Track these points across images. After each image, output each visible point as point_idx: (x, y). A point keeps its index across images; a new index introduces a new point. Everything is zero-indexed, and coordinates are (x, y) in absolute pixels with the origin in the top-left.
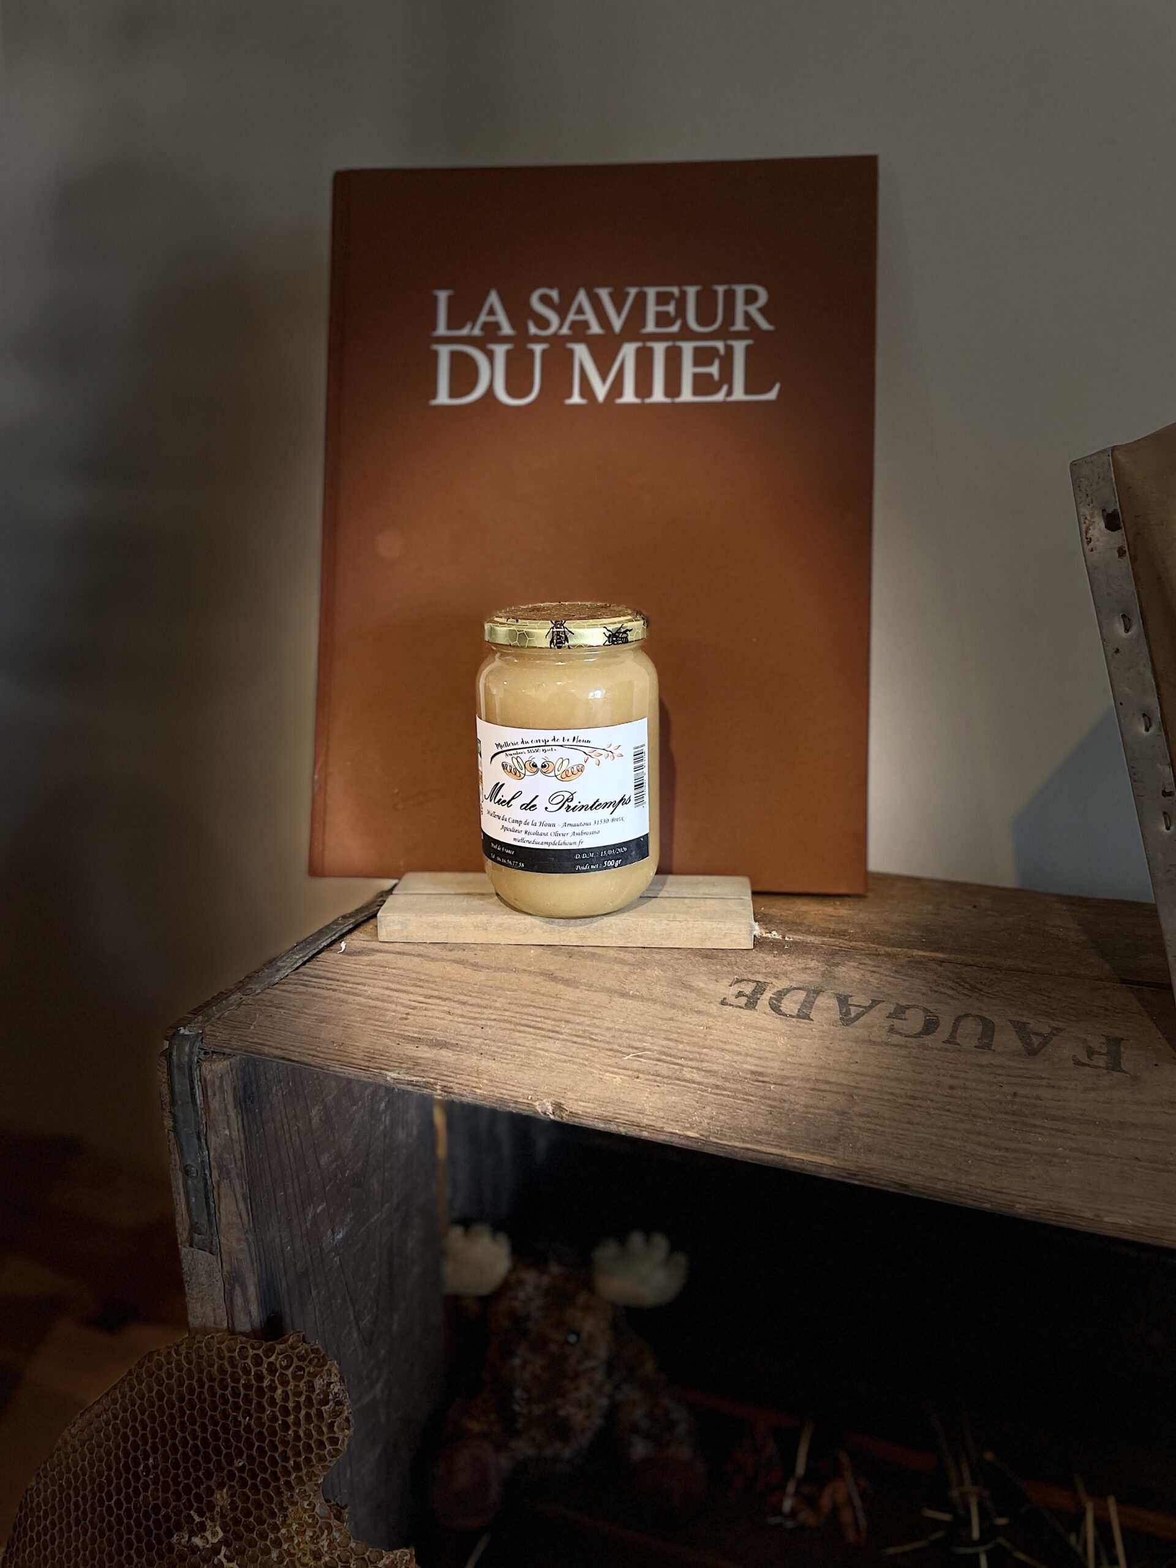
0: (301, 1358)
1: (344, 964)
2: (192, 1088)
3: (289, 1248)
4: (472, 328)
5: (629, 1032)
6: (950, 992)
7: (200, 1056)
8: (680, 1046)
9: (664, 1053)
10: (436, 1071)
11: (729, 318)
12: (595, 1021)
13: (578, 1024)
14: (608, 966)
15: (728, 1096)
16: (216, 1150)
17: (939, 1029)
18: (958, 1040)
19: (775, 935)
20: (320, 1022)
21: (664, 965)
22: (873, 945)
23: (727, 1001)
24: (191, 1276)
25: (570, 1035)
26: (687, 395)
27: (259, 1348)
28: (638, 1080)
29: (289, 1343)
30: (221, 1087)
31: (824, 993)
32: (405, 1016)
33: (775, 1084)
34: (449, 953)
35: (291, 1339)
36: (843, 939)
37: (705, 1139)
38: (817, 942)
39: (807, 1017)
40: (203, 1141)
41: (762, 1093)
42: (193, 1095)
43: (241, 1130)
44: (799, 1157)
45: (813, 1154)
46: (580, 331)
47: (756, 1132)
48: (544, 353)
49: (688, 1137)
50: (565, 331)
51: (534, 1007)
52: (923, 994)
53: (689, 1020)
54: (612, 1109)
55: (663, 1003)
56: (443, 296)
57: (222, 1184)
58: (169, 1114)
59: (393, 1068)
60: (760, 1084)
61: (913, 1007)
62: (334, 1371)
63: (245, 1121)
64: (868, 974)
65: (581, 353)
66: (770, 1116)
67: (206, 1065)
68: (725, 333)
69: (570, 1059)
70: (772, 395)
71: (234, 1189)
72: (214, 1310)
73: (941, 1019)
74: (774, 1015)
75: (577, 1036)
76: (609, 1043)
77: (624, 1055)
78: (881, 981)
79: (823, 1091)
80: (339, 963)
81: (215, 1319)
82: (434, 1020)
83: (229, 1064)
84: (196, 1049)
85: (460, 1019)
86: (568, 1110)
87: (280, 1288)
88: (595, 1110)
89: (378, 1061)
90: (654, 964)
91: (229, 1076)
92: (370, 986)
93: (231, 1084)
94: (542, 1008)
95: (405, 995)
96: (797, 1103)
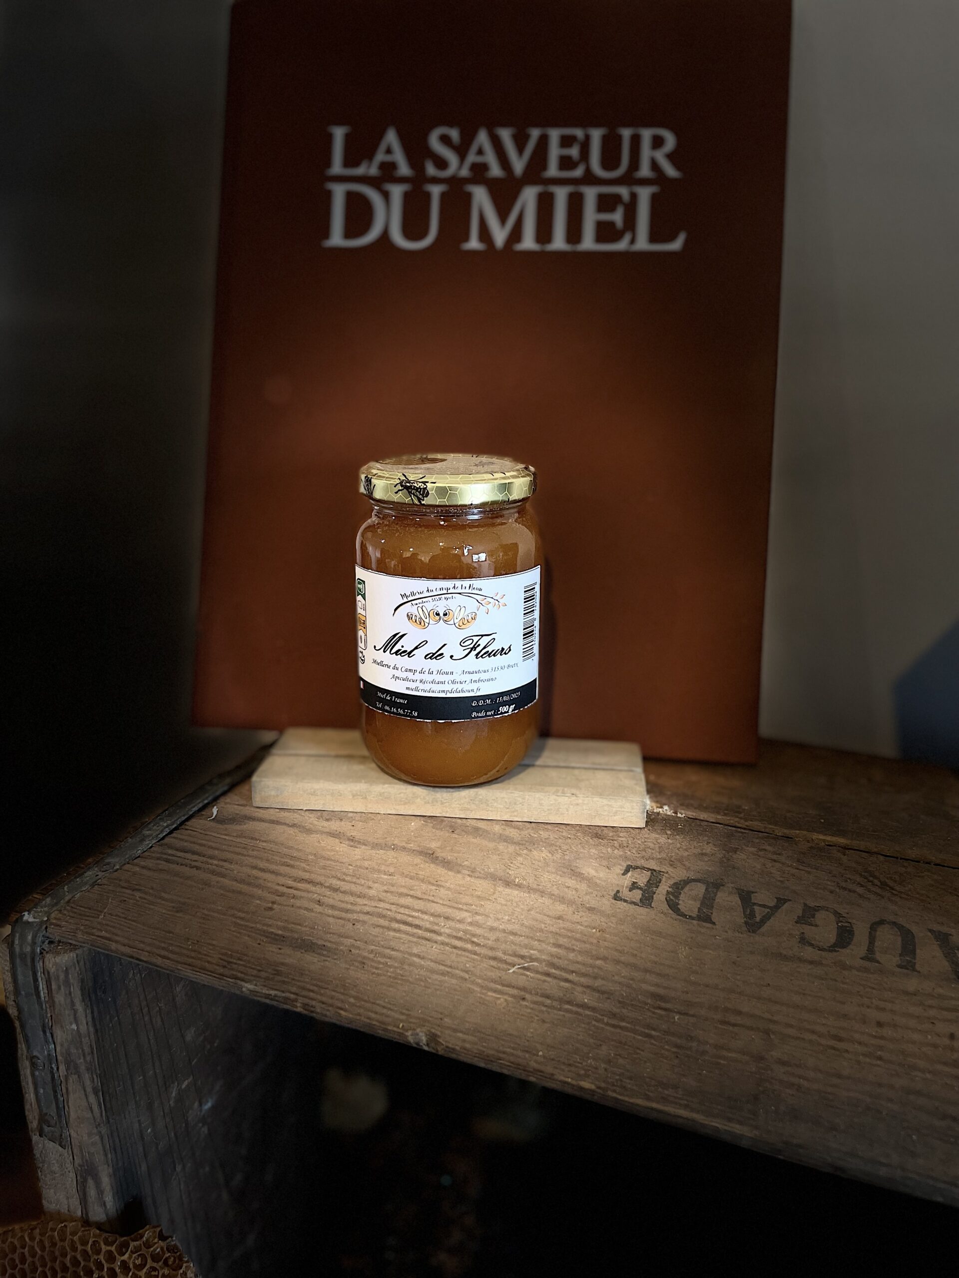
0: (156, 1258)
1: (215, 835)
2: (36, 980)
4: (369, 167)
5: (515, 934)
6: (860, 890)
7: (44, 947)
8: (571, 956)
9: (553, 966)
10: (298, 983)
11: (635, 163)
12: (478, 918)
13: (460, 921)
14: (491, 845)
15: (626, 1029)
16: (62, 1045)
17: (855, 940)
18: (878, 956)
19: (667, 810)
20: (177, 912)
21: (552, 845)
22: (770, 826)
23: (620, 895)
24: (43, 1162)
25: (449, 936)
26: (588, 243)
27: (111, 1244)
28: (525, 1003)
29: (144, 1239)
30: (67, 979)
31: (725, 888)
32: (270, 905)
33: (679, 1013)
34: (325, 824)
35: (146, 1236)
36: (737, 817)
37: (601, 1091)
38: (710, 820)
39: (708, 919)
40: (48, 1034)
41: (664, 1026)
42: (37, 988)
43: (90, 1023)
45: (730, 1120)
46: (479, 172)
47: (661, 1083)
48: (443, 196)
49: (581, 1089)
50: (465, 172)
51: (412, 896)
52: (831, 892)
53: (580, 921)
55: (551, 895)
56: (339, 134)
57: (71, 1081)
58: (13, 1003)
59: (249, 978)
60: (663, 1013)
61: (823, 909)
62: (190, 1274)
63: (96, 1014)
64: (769, 863)
65: (480, 196)
66: (677, 1061)
67: (49, 957)
68: (629, 179)
69: (449, 970)
70: (676, 245)
71: (83, 1084)
72: (68, 1198)
73: (854, 926)
74: (673, 916)
75: (460, 939)
76: (492, 949)
77: (509, 967)
78: (784, 873)
79: (734, 1025)
80: (208, 833)
81: (69, 1207)
82: (302, 912)
83: (75, 956)
84: (39, 939)
85: (330, 912)
86: (444, 1043)
87: (139, 1173)
88: (476, 1047)
89: (235, 966)
90: (541, 843)
91: (75, 968)
92: (237, 863)
93: (78, 977)
94: (420, 899)
95: (274, 877)
96: (706, 1042)
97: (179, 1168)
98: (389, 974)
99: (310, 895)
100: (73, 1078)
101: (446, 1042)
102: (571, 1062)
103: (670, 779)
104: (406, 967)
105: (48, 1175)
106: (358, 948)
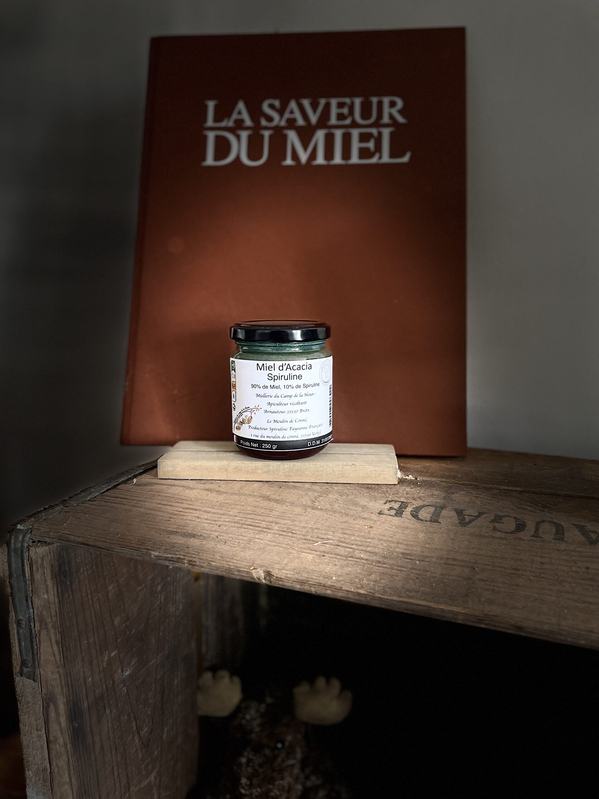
1: (134, 491)
2: (23, 565)
3: (90, 679)
4: (228, 121)
5: (318, 529)
6: (529, 508)
7: (29, 543)
8: (353, 538)
9: (342, 542)
10: (186, 551)
11: (380, 115)
12: (295, 523)
13: (285, 524)
14: (304, 493)
15: (387, 568)
16: (38, 609)
17: (527, 528)
18: (541, 535)
19: (411, 477)
20: (111, 522)
21: (340, 492)
22: (474, 483)
23: (383, 512)
24: (22, 696)
25: (278, 530)
26: (355, 159)
28: (324, 557)
30: (42, 565)
31: (447, 509)
32: (169, 519)
33: (419, 560)
34: (202, 485)
36: (454, 480)
37: (371, 594)
38: (437, 481)
39: (437, 521)
40: (30, 602)
41: (410, 566)
42: (23, 570)
43: (56, 595)
44: (441, 607)
45: (450, 605)
46: (291, 123)
47: (408, 590)
48: (271, 136)
49: (359, 594)
50: (283, 123)
51: (255, 515)
52: (512, 509)
53: (358, 523)
54: (305, 575)
55: (340, 513)
56: (211, 105)
57: (42, 633)
59: (156, 549)
60: (409, 560)
61: (507, 516)
63: (60, 590)
64: (473, 498)
65: (292, 136)
66: (417, 581)
67: (32, 550)
68: (377, 124)
69: (278, 544)
70: (406, 159)
71: (50, 636)
72: (36, 721)
73: (526, 523)
74: (415, 520)
75: (284, 531)
76: (304, 535)
77: (314, 543)
78: (483, 502)
79: (453, 565)
80: (131, 490)
82: (188, 522)
83: (48, 549)
84: (27, 539)
85: (205, 521)
86: (275, 575)
87: (82, 707)
89: (146, 544)
90: (334, 492)
91: (48, 557)
92: (148, 502)
93: (50, 563)
94: (260, 515)
95: (171, 508)
96: (436, 573)
97: (108, 712)
98: (241, 546)
99: (193, 515)
102: (353, 582)
104: (251, 543)
105: (25, 705)
106: (222, 536)
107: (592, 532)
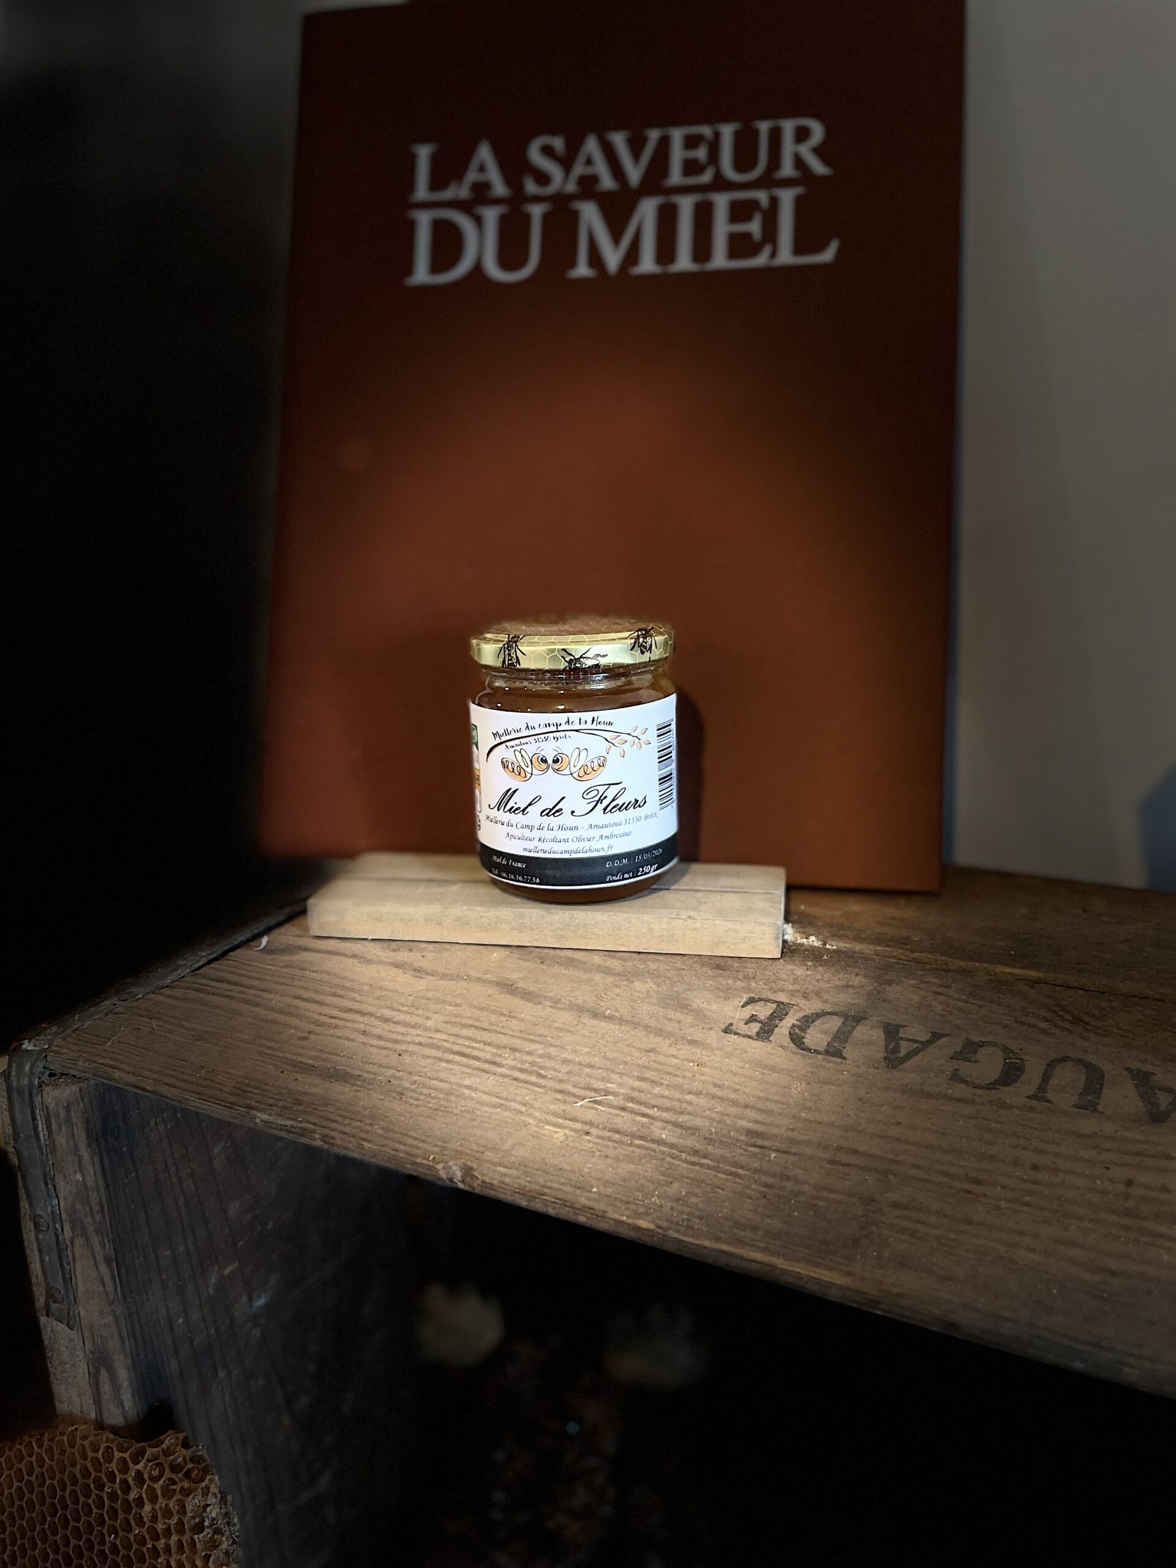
0: (175, 1468)
1: (260, 964)
2: (34, 1119)
3: (181, 1320)
4: (459, 189)
5: (592, 1067)
6: (1043, 1025)
7: (43, 1079)
8: (657, 1090)
9: (632, 1100)
11: (775, 161)
12: (550, 1049)
13: (529, 1053)
14: (586, 976)
15: (709, 1167)
16: (65, 1199)
17: (1024, 1077)
18: (1050, 1095)
19: (814, 941)
20: (197, 1040)
21: (659, 977)
22: (943, 958)
23: (734, 1028)
24: (52, 1350)
25: (512, 1068)
26: (720, 260)
27: (125, 1451)
28: (587, 1138)
29: (164, 1446)
30: (68, 1120)
31: (868, 1022)
32: (306, 1035)
33: (777, 1150)
34: (391, 954)
35: (167, 1442)
36: (902, 949)
37: (663, 1232)
38: (867, 951)
39: (839, 1054)
40: (50, 1186)
41: (756, 1165)
42: (36, 1128)
43: (99, 1174)
44: (794, 1269)
45: (818, 1265)
46: (588, 187)
47: (737, 1224)
48: (546, 217)
49: (639, 1229)
50: (571, 187)
51: (476, 1027)
52: (1006, 1027)
53: (675, 1052)
54: (541, 1180)
55: (647, 1027)
56: (424, 153)
57: (77, 1244)
58: (13, 1150)
59: (266, 1107)
60: (757, 1150)
61: (989, 1044)
62: (214, 1489)
64: (931, 996)
65: (590, 214)
66: (763, 1201)
67: (48, 1090)
68: (768, 181)
69: (503, 1102)
70: (828, 256)
71: (92, 1250)
72: (80, 1396)
73: (1027, 1064)
74: (793, 1050)
75: (521, 1070)
76: (561, 1081)
77: (577, 1100)
78: (948, 1006)
79: (846, 1165)
80: (252, 963)
81: (82, 1407)
82: (342, 1042)
83: (78, 1090)
84: (38, 1070)
85: (375, 1042)
86: (479, 1177)
87: (167, 1370)
88: (517, 1181)
89: (250, 1095)
90: (647, 974)
91: (79, 1104)
92: (277, 993)
93: (83, 1115)
94: (486, 1030)
95: (316, 1007)
96: (804, 1182)
97: (222, 1374)
98: (430, 1105)
99: (355, 1025)
100: (80, 1241)
101: (483, 1175)
102: (631, 1199)
103: (827, 909)
104: (453, 1099)
105: (58, 1367)
106: (400, 1079)
107: (1163, 1089)
